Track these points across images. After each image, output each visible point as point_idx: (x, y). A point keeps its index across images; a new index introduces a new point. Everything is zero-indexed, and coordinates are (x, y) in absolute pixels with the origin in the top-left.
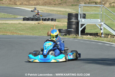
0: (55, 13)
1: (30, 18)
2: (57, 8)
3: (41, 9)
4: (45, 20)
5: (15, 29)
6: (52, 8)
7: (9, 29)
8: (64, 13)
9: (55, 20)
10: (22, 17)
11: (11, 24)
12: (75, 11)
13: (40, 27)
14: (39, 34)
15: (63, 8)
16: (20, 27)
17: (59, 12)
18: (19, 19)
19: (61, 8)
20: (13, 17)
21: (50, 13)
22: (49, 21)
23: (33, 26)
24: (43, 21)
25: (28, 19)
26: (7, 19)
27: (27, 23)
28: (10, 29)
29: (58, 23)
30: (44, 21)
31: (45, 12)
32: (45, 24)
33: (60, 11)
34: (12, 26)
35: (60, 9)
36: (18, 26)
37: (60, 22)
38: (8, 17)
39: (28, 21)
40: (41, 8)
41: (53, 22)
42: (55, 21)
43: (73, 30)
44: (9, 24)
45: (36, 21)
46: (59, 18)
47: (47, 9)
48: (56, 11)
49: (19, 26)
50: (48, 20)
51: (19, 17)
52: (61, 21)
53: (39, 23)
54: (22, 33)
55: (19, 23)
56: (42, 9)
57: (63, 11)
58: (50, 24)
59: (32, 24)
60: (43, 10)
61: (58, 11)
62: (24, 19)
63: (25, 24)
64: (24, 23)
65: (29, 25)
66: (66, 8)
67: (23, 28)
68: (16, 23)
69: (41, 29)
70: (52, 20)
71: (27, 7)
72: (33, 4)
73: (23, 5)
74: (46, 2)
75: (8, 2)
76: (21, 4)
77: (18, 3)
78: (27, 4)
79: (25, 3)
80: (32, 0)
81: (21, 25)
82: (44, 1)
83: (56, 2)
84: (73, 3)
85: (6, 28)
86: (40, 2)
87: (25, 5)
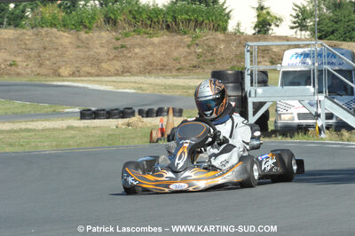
0: (178, 93)
1: (103, 110)
2: (187, 81)
3: (136, 85)
4: (148, 114)
5: (54, 143)
6: (171, 81)
9: (180, 113)
10: (77, 110)
11: (43, 130)
13: (132, 136)
16: (71, 137)
18: (69, 115)
19: (198, 78)
20: (50, 110)
21: (164, 93)
22: (160, 115)
23: (110, 133)
24: (143, 117)
25: (95, 115)
26: (31, 116)
27: (93, 125)
28: (39, 144)
30: (147, 116)
31: (148, 92)
32: (149, 125)
34: (47, 137)
35: (195, 80)
36: (64, 136)
38: (32, 112)
39: (94, 118)
40: (135, 82)
42: (181, 116)
44: (38, 131)
45: (122, 117)
47: (156, 85)
48: (184, 88)
49: (70, 135)
50: (159, 113)
51: (67, 110)
53: (128, 125)
55: (69, 128)
56: (141, 85)
59: (108, 128)
60: (144, 86)
62: (85, 115)
63: (88, 127)
64: (82, 125)
65: (98, 132)
67: (80, 141)
68: (60, 127)
71: (94, 81)
72: (112, 70)
73: (79, 76)
74: (150, 64)
75: (34, 69)
76: (73, 75)
77: (65, 71)
78: (93, 71)
79: (87, 69)
80: (109, 60)
81: (73, 132)
82: (145, 60)
83: (184, 63)
84: (235, 63)
85: (28, 143)
86: (133, 63)
87: (85, 76)
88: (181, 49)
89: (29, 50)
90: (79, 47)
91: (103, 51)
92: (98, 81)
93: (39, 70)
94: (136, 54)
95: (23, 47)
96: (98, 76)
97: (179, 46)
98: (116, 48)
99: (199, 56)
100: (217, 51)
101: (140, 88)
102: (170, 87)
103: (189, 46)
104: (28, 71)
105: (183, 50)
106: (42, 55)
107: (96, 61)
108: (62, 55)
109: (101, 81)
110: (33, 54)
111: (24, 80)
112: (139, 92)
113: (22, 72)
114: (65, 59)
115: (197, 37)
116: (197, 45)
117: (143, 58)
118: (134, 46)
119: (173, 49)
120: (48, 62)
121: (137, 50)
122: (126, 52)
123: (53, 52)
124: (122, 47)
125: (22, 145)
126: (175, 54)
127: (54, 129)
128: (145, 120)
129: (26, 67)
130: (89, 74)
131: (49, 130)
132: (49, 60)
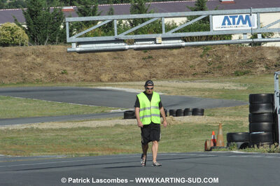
0: (197, 95)
2: (202, 84)
3: (163, 89)
4: (177, 113)
5: (108, 139)
6: (189, 84)
7: (94, 141)
8: (221, 93)
9: (202, 112)
10: (120, 110)
11: (97, 128)
12: (246, 88)
13: (169, 132)
14: (170, 147)
15: (215, 82)
16: (121, 134)
17: (207, 93)
18: (115, 115)
19: (211, 82)
20: (99, 110)
21: (186, 95)
22: (187, 115)
24: (174, 116)
26: (86, 116)
27: (135, 123)
28: (96, 140)
29: (211, 118)
30: (177, 116)
31: (172, 94)
32: (179, 123)
33: (210, 90)
34: (101, 134)
35: (208, 83)
36: (114, 133)
37: (214, 116)
38: (86, 113)
40: (161, 86)
41: (197, 117)
42: (203, 115)
43: (263, 133)
44: (93, 128)
46: (211, 107)
47: (178, 88)
48: (200, 90)
49: (118, 132)
50: (186, 113)
51: (112, 111)
52: (216, 114)
54: (128, 148)
55: (117, 126)
56: (166, 88)
57: (218, 90)
58: (191, 123)
60: (169, 89)
61: (205, 90)
62: (128, 115)
63: (131, 125)
64: (127, 124)
66: (222, 82)
67: (127, 137)
68: (109, 125)
69: (172, 136)
70: (195, 112)
72: (142, 76)
73: (116, 81)
74: (172, 71)
75: (81, 76)
76: (111, 80)
77: (105, 77)
78: (127, 77)
79: (122, 75)
80: (139, 68)
81: (120, 129)
82: (168, 68)
83: (198, 70)
84: (238, 69)
85: (88, 139)
86: (158, 71)
87: (122, 81)
88: (196, 59)
89: (76, 61)
90: (115, 58)
91: (134, 61)
92: (131, 86)
93: (84, 77)
94: (160, 63)
95: (72, 58)
96: (131, 80)
97: (194, 56)
98: (144, 59)
99: (209, 64)
100: (224, 60)
101: (166, 91)
102: (190, 89)
103: (201, 56)
104: (77, 78)
105: (197, 60)
106: (86, 65)
107: (129, 69)
108: (102, 65)
109: (134, 85)
110: (79, 64)
111: (73, 86)
112: (166, 94)
113: (71, 78)
114: (105, 68)
115: (207, 49)
116: (208, 55)
117: (166, 66)
118: (158, 57)
119: (189, 58)
120: (91, 71)
121: (161, 60)
122: (152, 61)
123: (95, 62)
124: (149, 57)
125: (83, 141)
126: (191, 63)
127: (106, 127)
128: (176, 118)
129: (74, 74)
130: (124, 80)
131: (101, 127)
132: (92, 68)
